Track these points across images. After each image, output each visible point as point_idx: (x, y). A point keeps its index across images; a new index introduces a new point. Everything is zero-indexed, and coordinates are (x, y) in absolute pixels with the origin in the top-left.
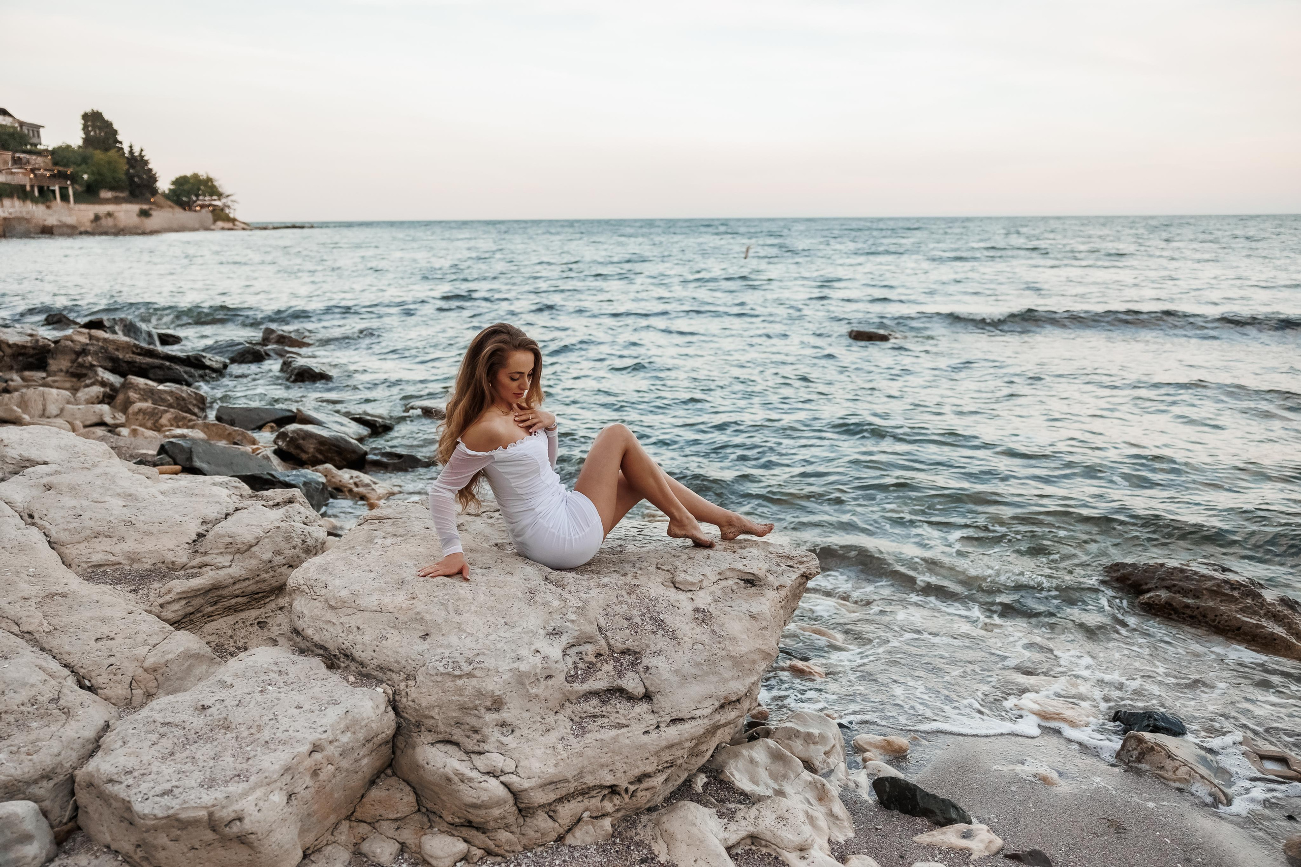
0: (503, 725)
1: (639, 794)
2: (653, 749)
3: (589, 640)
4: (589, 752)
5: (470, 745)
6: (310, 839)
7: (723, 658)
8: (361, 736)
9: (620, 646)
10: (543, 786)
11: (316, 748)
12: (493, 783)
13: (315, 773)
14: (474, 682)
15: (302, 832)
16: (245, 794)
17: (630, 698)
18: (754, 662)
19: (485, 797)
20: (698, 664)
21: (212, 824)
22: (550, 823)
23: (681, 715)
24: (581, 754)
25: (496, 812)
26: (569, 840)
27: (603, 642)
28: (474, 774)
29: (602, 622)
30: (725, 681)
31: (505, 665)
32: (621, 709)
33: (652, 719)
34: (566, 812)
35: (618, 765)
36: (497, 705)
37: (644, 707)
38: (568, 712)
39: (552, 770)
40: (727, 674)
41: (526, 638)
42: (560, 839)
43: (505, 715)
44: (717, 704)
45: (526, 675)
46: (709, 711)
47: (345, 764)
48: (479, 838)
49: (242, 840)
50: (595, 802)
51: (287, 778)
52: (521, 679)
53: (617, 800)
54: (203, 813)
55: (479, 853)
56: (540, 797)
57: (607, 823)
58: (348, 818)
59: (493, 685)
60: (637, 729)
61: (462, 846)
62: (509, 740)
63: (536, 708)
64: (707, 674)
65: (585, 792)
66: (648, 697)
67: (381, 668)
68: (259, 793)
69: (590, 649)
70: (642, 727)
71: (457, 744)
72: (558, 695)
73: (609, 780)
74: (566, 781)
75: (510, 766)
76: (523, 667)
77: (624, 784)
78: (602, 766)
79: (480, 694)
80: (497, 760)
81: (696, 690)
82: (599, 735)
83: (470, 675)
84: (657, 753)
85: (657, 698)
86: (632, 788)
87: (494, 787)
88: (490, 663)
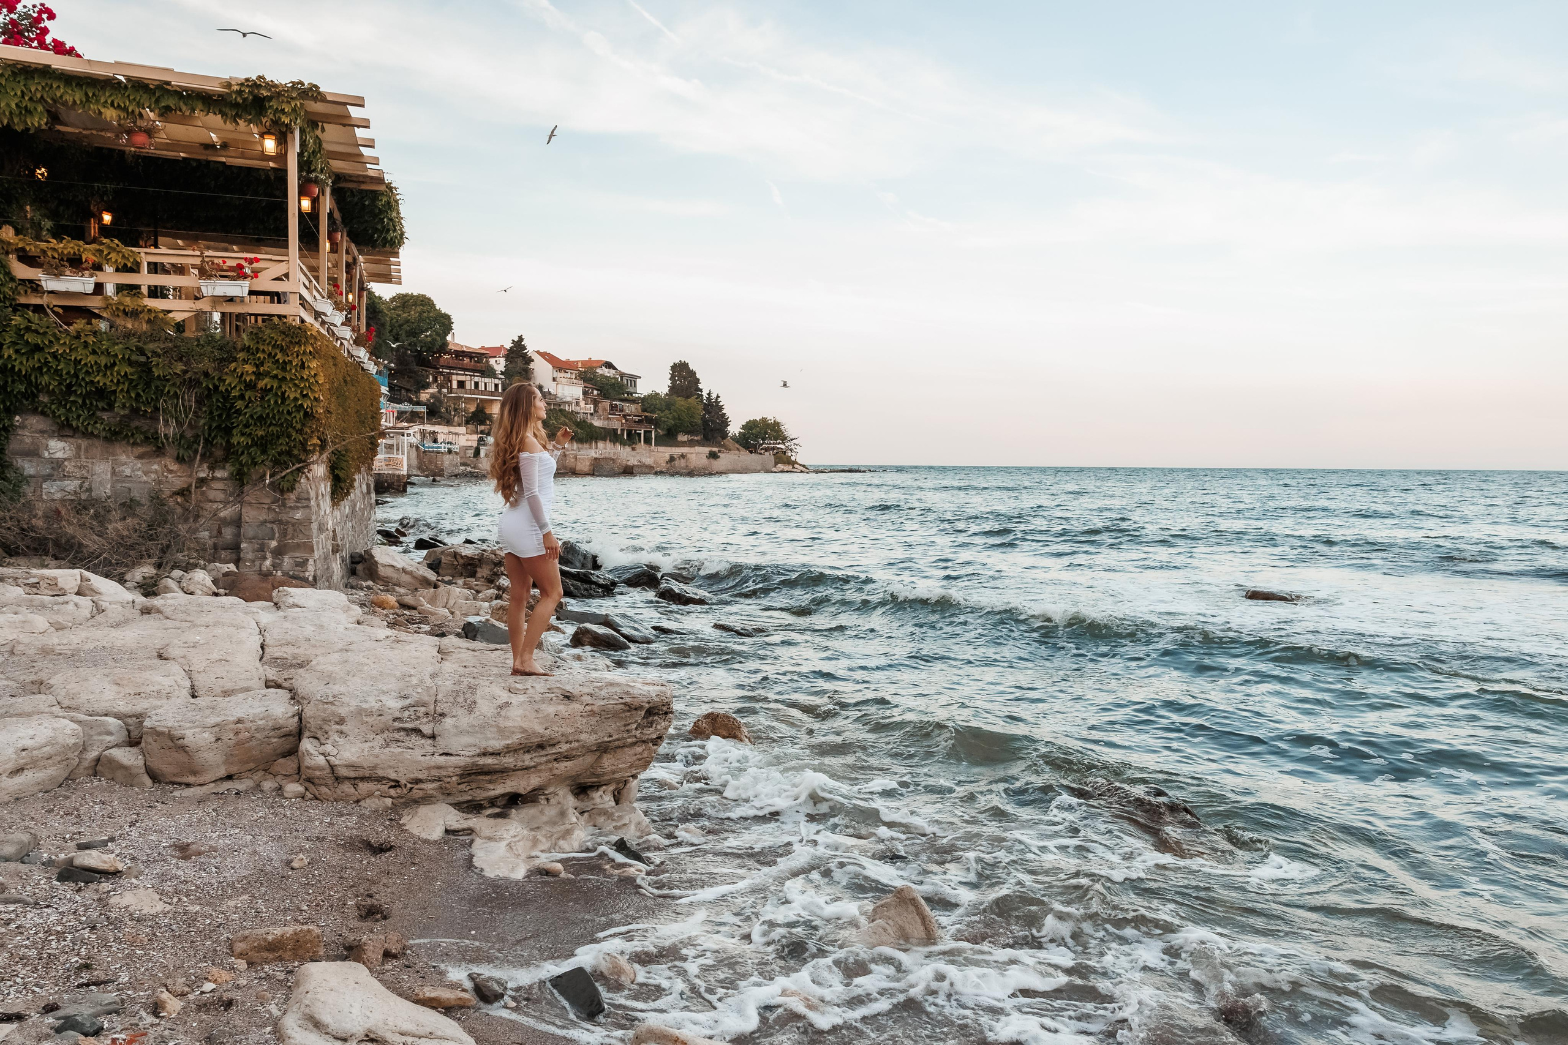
0: (342, 732)
1: (414, 791)
2: (424, 765)
3: (425, 705)
4: (383, 757)
5: (322, 739)
6: (234, 769)
7: (492, 726)
8: (270, 724)
9: (439, 710)
10: (347, 766)
11: (240, 721)
12: (322, 757)
13: (237, 733)
14: (333, 708)
15: (226, 762)
16: (190, 728)
17: (423, 736)
18: (513, 733)
19: (313, 763)
20: (474, 726)
21: (171, 737)
22: (353, 790)
23: (450, 752)
24: (377, 757)
25: (318, 773)
26: (362, 803)
27: (432, 707)
28: (316, 753)
29: (439, 697)
30: (488, 739)
31: (354, 703)
32: (415, 740)
33: (431, 750)
34: (364, 787)
35: (401, 769)
36: (341, 721)
37: (430, 741)
38: (385, 736)
39: (354, 759)
40: (489, 735)
41: (375, 692)
42: (358, 801)
43: (343, 728)
44: (478, 751)
45: (365, 710)
46: (471, 754)
47: (258, 735)
48: (312, 788)
49: (183, 748)
50: (385, 788)
51: (217, 729)
52: (360, 712)
53: (399, 790)
54: (166, 730)
55: (310, 796)
56: (343, 772)
57: (389, 801)
58: (265, 770)
59: (343, 711)
60: (418, 753)
61: (301, 789)
62: (341, 741)
63: (364, 728)
64: (477, 732)
65: (380, 779)
66: (433, 737)
67: (303, 698)
68: (197, 730)
69: (423, 709)
70: (423, 752)
71: (317, 739)
72: (382, 725)
73: (393, 776)
74: (363, 768)
75: (335, 752)
76: (365, 706)
77: (403, 781)
78: (390, 767)
79: (333, 714)
80: (328, 748)
81: (466, 740)
82: (395, 749)
83: (332, 703)
84: (429, 769)
85: (438, 738)
86: (409, 786)
87: (321, 760)
88: (345, 699)
